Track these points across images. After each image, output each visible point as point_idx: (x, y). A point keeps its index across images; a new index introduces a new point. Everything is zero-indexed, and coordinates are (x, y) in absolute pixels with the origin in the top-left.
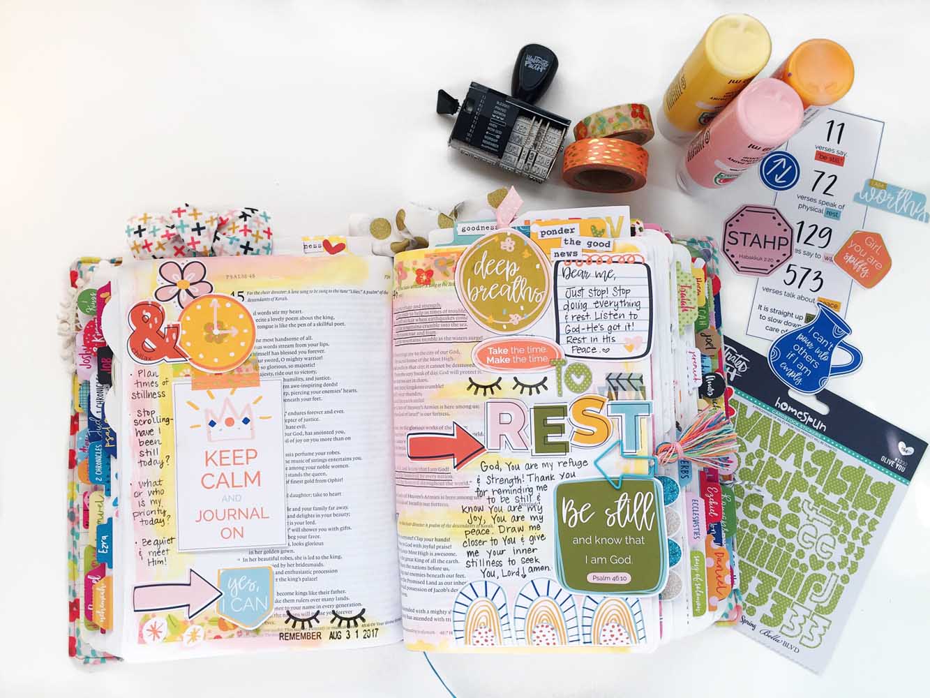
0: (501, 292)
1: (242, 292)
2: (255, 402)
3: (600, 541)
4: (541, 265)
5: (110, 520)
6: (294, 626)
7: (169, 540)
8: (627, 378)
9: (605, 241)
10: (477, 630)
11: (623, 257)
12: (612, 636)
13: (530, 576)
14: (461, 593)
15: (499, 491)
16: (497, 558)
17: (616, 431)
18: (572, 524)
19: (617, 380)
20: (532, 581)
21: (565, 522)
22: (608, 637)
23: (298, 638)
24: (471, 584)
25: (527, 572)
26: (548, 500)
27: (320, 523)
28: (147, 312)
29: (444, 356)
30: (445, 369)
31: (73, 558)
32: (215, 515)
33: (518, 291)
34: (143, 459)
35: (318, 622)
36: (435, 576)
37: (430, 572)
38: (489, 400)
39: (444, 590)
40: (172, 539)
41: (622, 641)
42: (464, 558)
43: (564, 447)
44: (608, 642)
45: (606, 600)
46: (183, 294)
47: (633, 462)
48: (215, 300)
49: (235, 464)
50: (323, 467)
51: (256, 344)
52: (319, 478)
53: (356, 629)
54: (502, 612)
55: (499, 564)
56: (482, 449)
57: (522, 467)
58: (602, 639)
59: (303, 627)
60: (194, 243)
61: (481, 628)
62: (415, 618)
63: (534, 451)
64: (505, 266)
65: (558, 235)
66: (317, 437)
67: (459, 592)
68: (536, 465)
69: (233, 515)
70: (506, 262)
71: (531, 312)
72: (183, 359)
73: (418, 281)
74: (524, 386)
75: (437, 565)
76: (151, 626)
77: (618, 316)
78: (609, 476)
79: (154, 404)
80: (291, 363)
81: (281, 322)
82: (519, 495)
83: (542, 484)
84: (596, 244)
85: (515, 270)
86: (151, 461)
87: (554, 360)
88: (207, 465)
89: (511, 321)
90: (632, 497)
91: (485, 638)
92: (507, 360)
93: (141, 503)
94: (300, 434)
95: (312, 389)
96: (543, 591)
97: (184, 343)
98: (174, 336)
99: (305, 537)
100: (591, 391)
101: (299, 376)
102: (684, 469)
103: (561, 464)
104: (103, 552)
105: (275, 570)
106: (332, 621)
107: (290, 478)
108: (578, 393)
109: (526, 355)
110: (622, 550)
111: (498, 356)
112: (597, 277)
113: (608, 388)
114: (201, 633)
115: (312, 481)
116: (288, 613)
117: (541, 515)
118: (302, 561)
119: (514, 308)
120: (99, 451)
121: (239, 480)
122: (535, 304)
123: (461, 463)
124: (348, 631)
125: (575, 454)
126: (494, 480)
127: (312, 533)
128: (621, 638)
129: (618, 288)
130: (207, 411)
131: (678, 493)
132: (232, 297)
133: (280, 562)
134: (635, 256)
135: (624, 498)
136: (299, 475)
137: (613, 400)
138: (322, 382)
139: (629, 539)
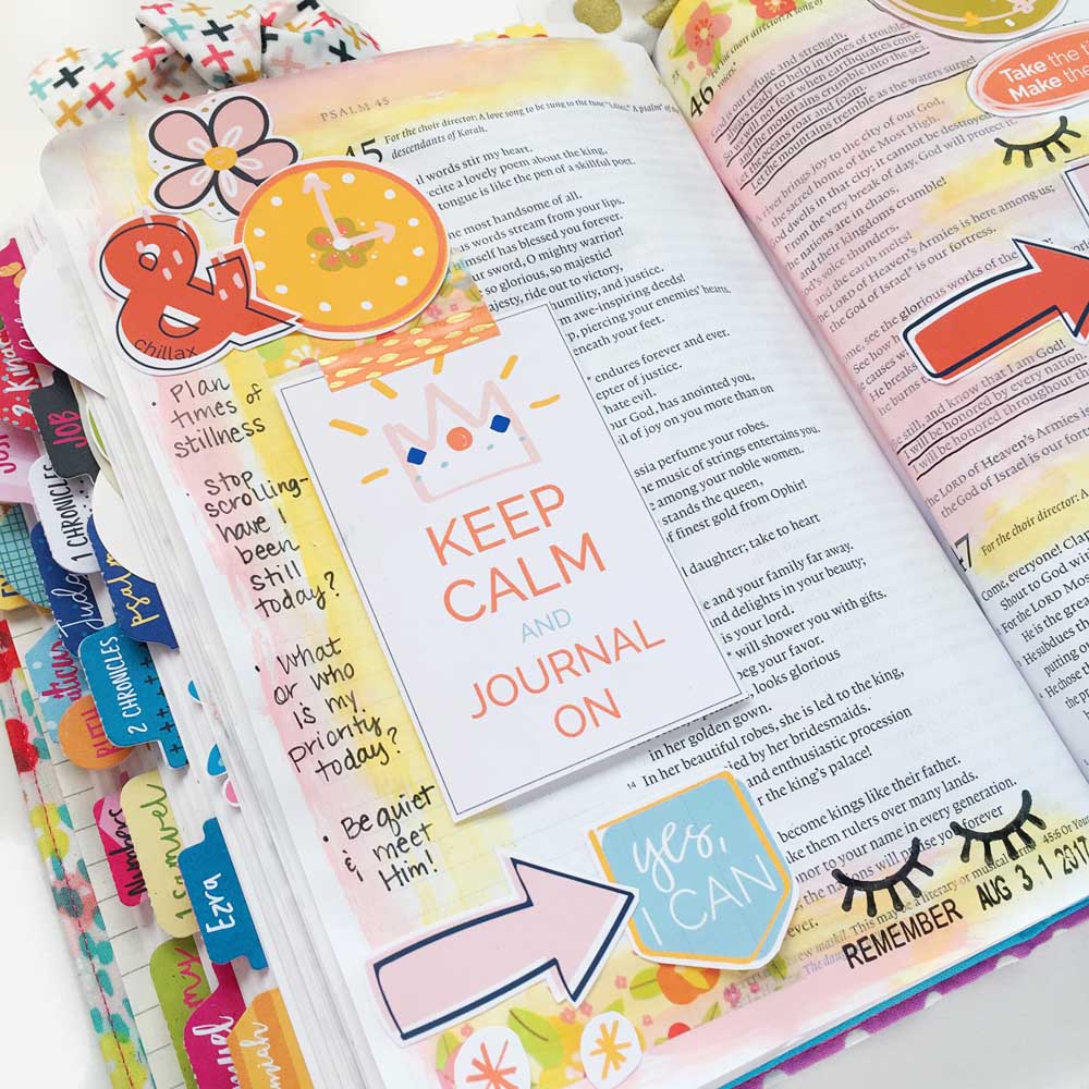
1: (373, 141)
2: (504, 375)
5: (212, 827)
6: (872, 908)
7: (416, 798)
23: (898, 940)
27: (804, 604)
28: (145, 245)
29: (910, 121)
30: (928, 146)
31: (112, 1025)
32: (518, 682)
34: (265, 595)
35: (929, 872)
38: (1069, 166)
40: (424, 791)
46: (228, 182)
48: (311, 176)
49: (515, 536)
50: (745, 467)
51: (452, 244)
52: (747, 496)
53: (1034, 854)
59: (898, 904)
60: (217, 55)
66: (692, 404)
69: (568, 667)
72: (283, 326)
73: (765, 14)
76: (476, 1063)
79: (243, 456)
80: (553, 262)
81: (491, 180)
86: (288, 597)
88: (444, 562)
92: (1055, 82)
93: (302, 717)
94: (650, 412)
95: (626, 307)
97: (270, 290)
98: (238, 280)
99: (780, 658)
101: (585, 286)
104: (222, 926)
105: (742, 776)
106: (965, 854)
107: (673, 527)
111: (1028, 81)
114: (626, 1033)
115: (733, 512)
116: (841, 877)
118: (804, 723)
120: (115, 655)
121: (546, 571)
123: (1082, 319)
124: (1018, 867)
127: (797, 639)
130: (391, 432)
132: (350, 158)
133: (744, 749)
136: (693, 509)
138: (647, 282)
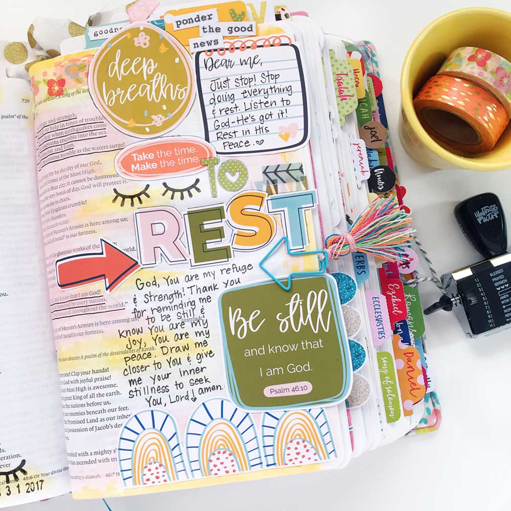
0: (140, 92)
3: (274, 349)
4: (180, 59)
8: (286, 169)
9: (247, 25)
10: (146, 467)
11: (267, 40)
12: (298, 454)
13: (201, 398)
14: (125, 427)
15: (159, 310)
16: (162, 383)
17: (279, 227)
18: (242, 335)
19: (275, 172)
20: (203, 404)
21: (233, 333)
22: (293, 456)
24: (136, 416)
25: (197, 395)
26: (213, 312)
29: (84, 169)
33: (158, 90)
36: (95, 413)
37: (90, 409)
38: (138, 211)
39: (107, 427)
41: (309, 459)
42: (125, 388)
43: (225, 253)
44: (294, 461)
45: (288, 414)
47: (301, 260)
53: (17, 483)
54: (173, 443)
55: (166, 389)
56: (134, 265)
57: (182, 279)
58: (287, 458)
61: (151, 464)
62: (78, 463)
63: (193, 261)
64: (141, 64)
65: (195, 24)
67: (123, 426)
68: (197, 276)
70: (142, 59)
71: (175, 111)
73: (51, 93)
74: (174, 191)
75: (96, 400)
77: (269, 104)
78: (277, 277)
82: (181, 310)
83: (204, 295)
84: (237, 29)
85: (153, 67)
87: (204, 159)
89: (153, 123)
90: (304, 298)
91: (156, 474)
92: (154, 166)
96: (216, 413)
100: (248, 188)
102: (360, 264)
103: (224, 272)
108: (234, 191)
109: (174, 157)
110: (299, 357)
111: (143, 162)
112: (242, 65)
113: (266, 182)
117: (207, 329)
119: (155, 108)
122: (178, 102)
123: (113, 283)
124: (8, 487)
125: (238, 259)
126: (152, 298)
128: (308, 455)
129: (266, 74)
131: (355, 289)
134: (281, 38)
135: (296, 299)
137: (272, 194)
139: (305, 344)
